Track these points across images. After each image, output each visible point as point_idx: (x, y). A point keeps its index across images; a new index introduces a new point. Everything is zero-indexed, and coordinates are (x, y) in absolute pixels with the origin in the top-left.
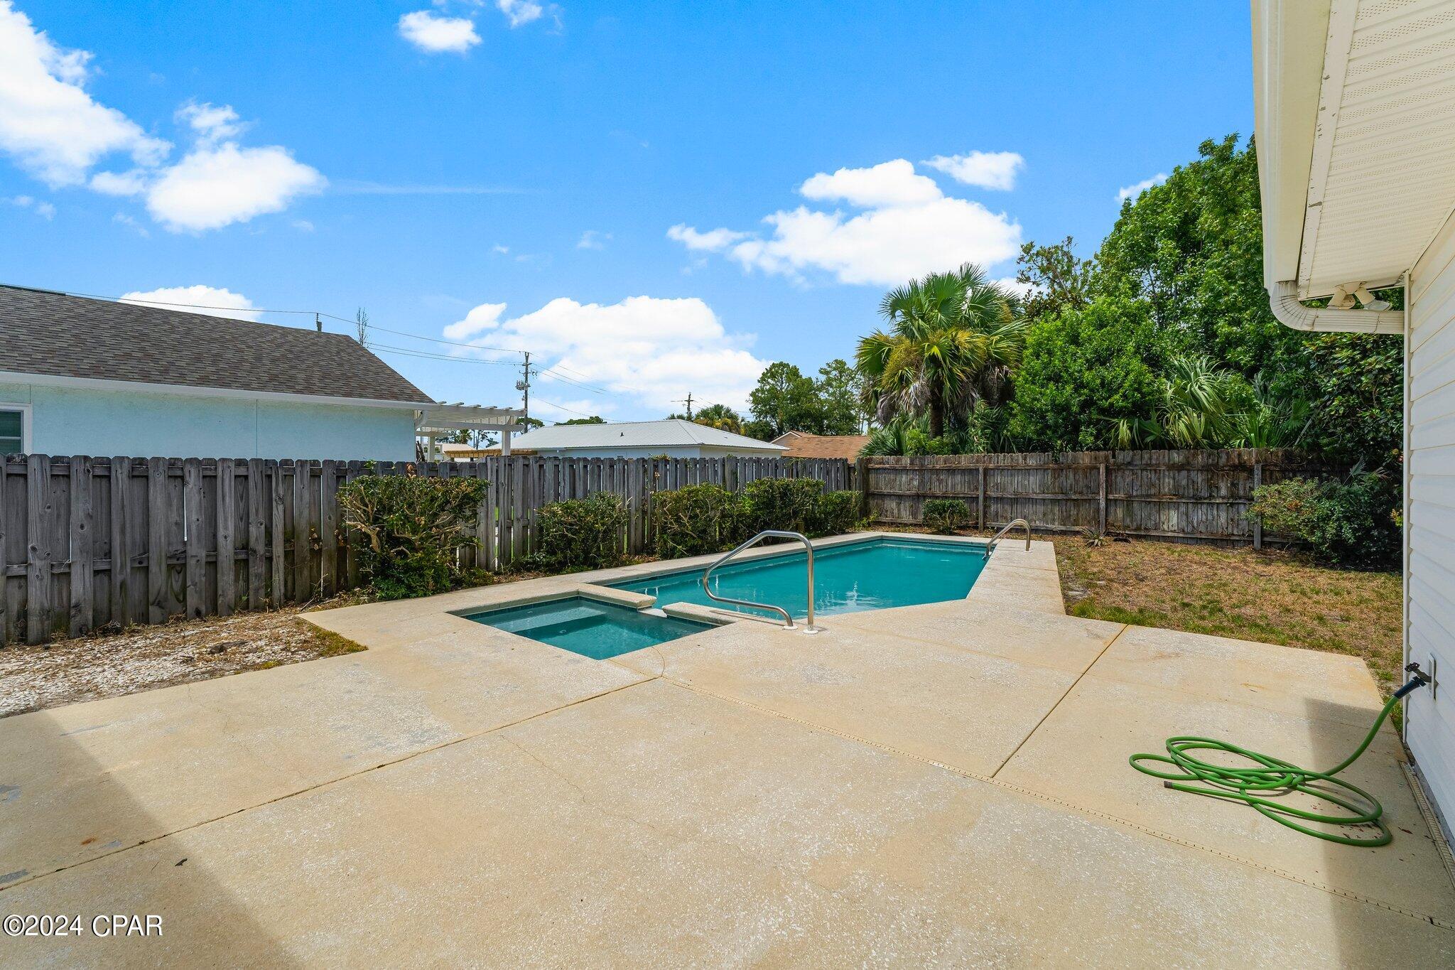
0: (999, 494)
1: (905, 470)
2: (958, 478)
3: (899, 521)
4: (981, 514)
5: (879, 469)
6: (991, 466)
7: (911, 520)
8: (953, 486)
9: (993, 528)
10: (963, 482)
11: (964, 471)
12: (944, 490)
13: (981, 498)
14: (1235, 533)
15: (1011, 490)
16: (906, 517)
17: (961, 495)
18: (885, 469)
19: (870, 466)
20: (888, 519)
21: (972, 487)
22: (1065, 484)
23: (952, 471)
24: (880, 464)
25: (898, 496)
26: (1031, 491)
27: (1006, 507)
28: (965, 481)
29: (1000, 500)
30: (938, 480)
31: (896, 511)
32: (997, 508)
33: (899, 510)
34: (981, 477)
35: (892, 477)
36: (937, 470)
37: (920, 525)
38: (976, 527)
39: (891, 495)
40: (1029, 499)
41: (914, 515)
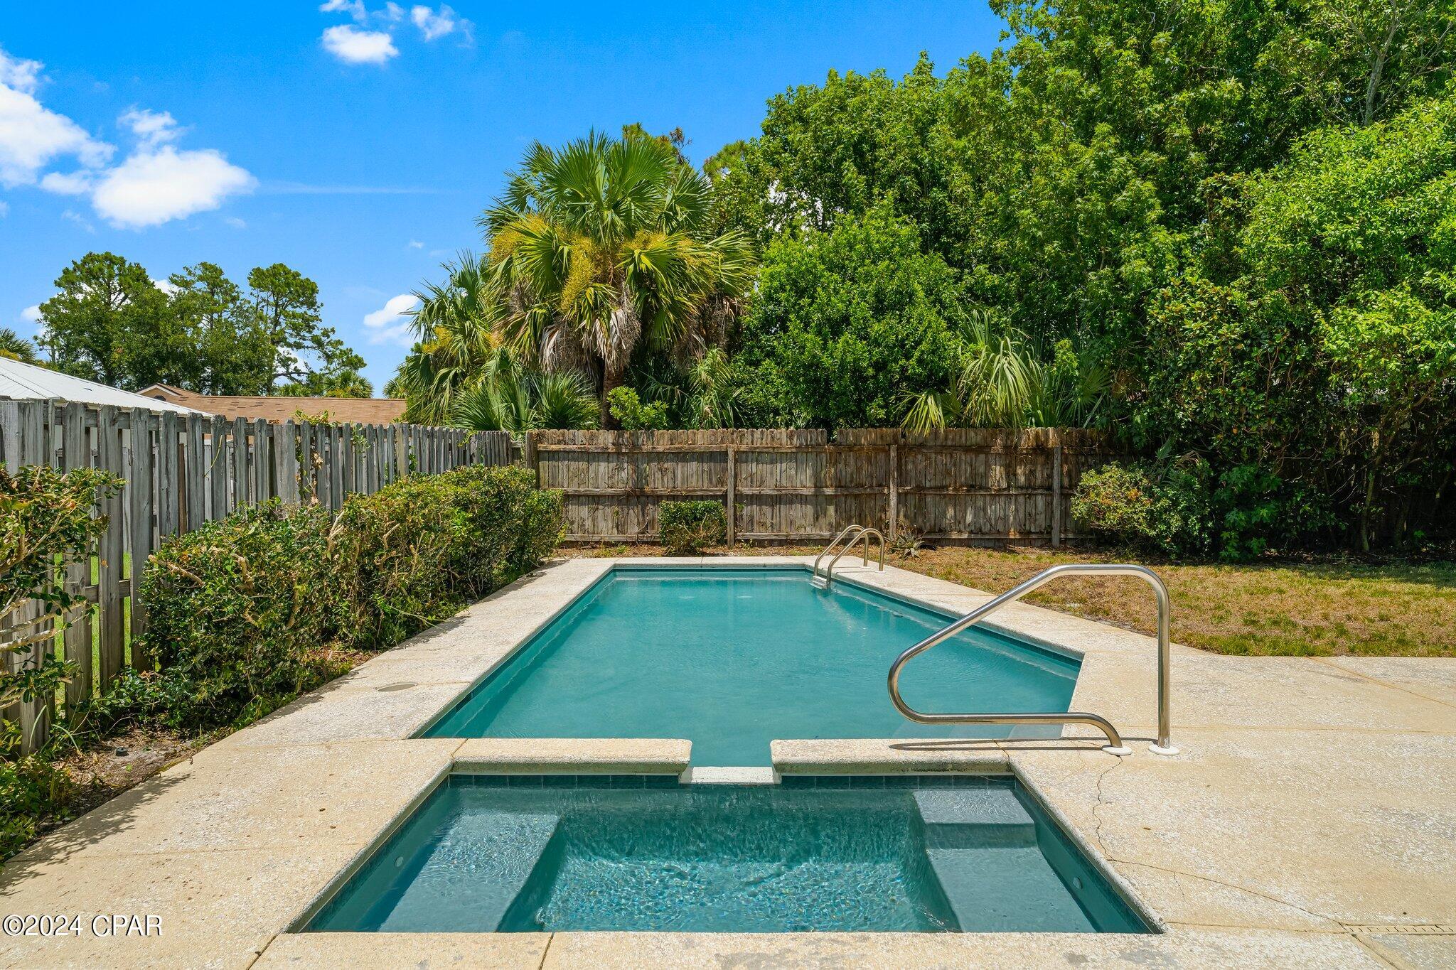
0: (755, 491)
1: (603, 455)
2: (694, 465)
3: (596, 538)
4: (730, 521)
5: (558, 452)
6: (743, 447)
7: (616, 536)
8: (686, 479)
9: (747, 541)
10: (700, 473)
11: (701, 457)
12: (671, 485)
13: (731, 497)
14: (1033, 530)
15: (770, 482)
16: (606, 530)
17: (699, 493)
18: (568, 452)
19: (541, 447)
20: (578, 536)
21: (714, 480)
22: (844, 473)
23: (681, 456)
24: (559, 442)
25: (593, 496)
26: (799, 485)
27: (764, 507)
28: (703, 471)
29: (757, 499)
30: (660, 469)
31: (588, 523)
32: (752, 511)
33: (594, 520)
34: (731, 465)
35: (583, 465)
36: (658, 453)
37: (633, 544)
38: (722, 541)
39: (579, 496)
40: (797, 495)
41: (620, 527)
